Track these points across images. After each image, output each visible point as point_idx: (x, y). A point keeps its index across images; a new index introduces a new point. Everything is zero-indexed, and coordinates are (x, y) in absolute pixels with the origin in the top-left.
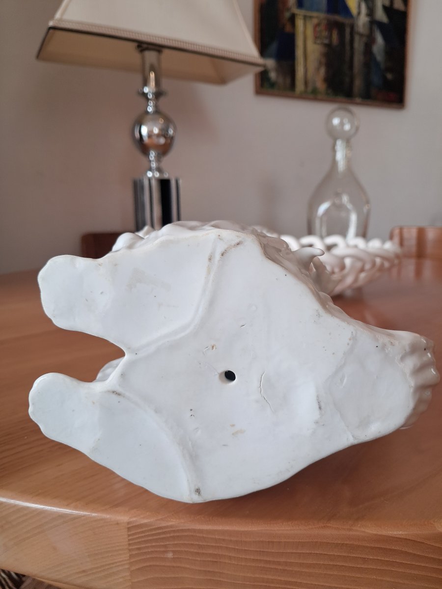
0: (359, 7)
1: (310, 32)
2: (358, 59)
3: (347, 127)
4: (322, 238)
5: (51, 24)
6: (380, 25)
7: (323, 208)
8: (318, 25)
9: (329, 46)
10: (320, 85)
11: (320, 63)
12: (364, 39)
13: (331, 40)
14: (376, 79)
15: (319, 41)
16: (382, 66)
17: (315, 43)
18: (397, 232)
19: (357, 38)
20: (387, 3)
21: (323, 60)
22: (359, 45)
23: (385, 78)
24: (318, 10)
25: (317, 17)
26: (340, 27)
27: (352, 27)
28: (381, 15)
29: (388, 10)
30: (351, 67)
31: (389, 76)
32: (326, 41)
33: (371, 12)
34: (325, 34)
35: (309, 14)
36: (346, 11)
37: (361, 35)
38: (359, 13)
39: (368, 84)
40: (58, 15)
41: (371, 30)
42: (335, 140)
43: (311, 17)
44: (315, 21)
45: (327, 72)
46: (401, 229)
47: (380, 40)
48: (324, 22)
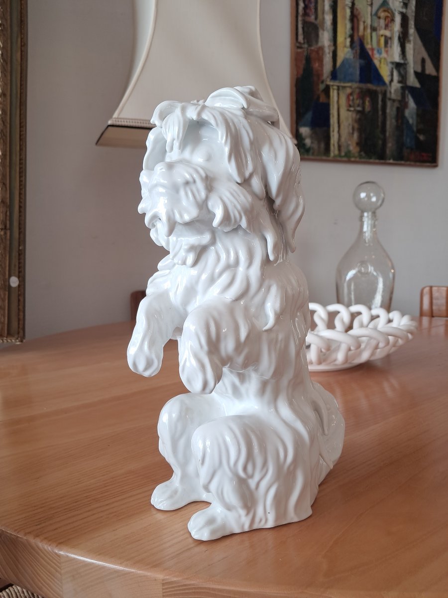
0: (392, 75)
1: (343, 101)
2: (390, 123)
3: (374, 199)
4: (348, 305)
5: (110, 122)
6: (412, 90)
7: (351, 274)
8: (351, 94)
9: (361, 112)
10: (354, 148)
11: (353, 129)
12: (396, 104)
13: (364, 108)
14: (408, 141)
15: (352, 109)
16: (415, 129)
17: (348, 110)
18: (427, 290)
19: (389, 103)
20: (419, 70)
21: (356, 126)
22: (391, 110)
23: (417, 139)
24: (351, 81)
25: (350, 87)
26: (373, 95)
27: (384, 94)
28: (412, 81)
29: (419, 75)
30: (384, 131)
31: (422, 137)
32: (359, 109)
33: (403, 79)
34: (358, 102)
35: (342, 84)
36: (379, 79)
37: (394, 101)
38: (392, 80)
39: (400, 145)
40: (115, 115)
41: (403, 96)
42: (363, 212)
43: (344, 87)
44: (349, 91)
45: (360, 137)
46: (431, 287)
47: (412, 104)
48: (357, 91)
